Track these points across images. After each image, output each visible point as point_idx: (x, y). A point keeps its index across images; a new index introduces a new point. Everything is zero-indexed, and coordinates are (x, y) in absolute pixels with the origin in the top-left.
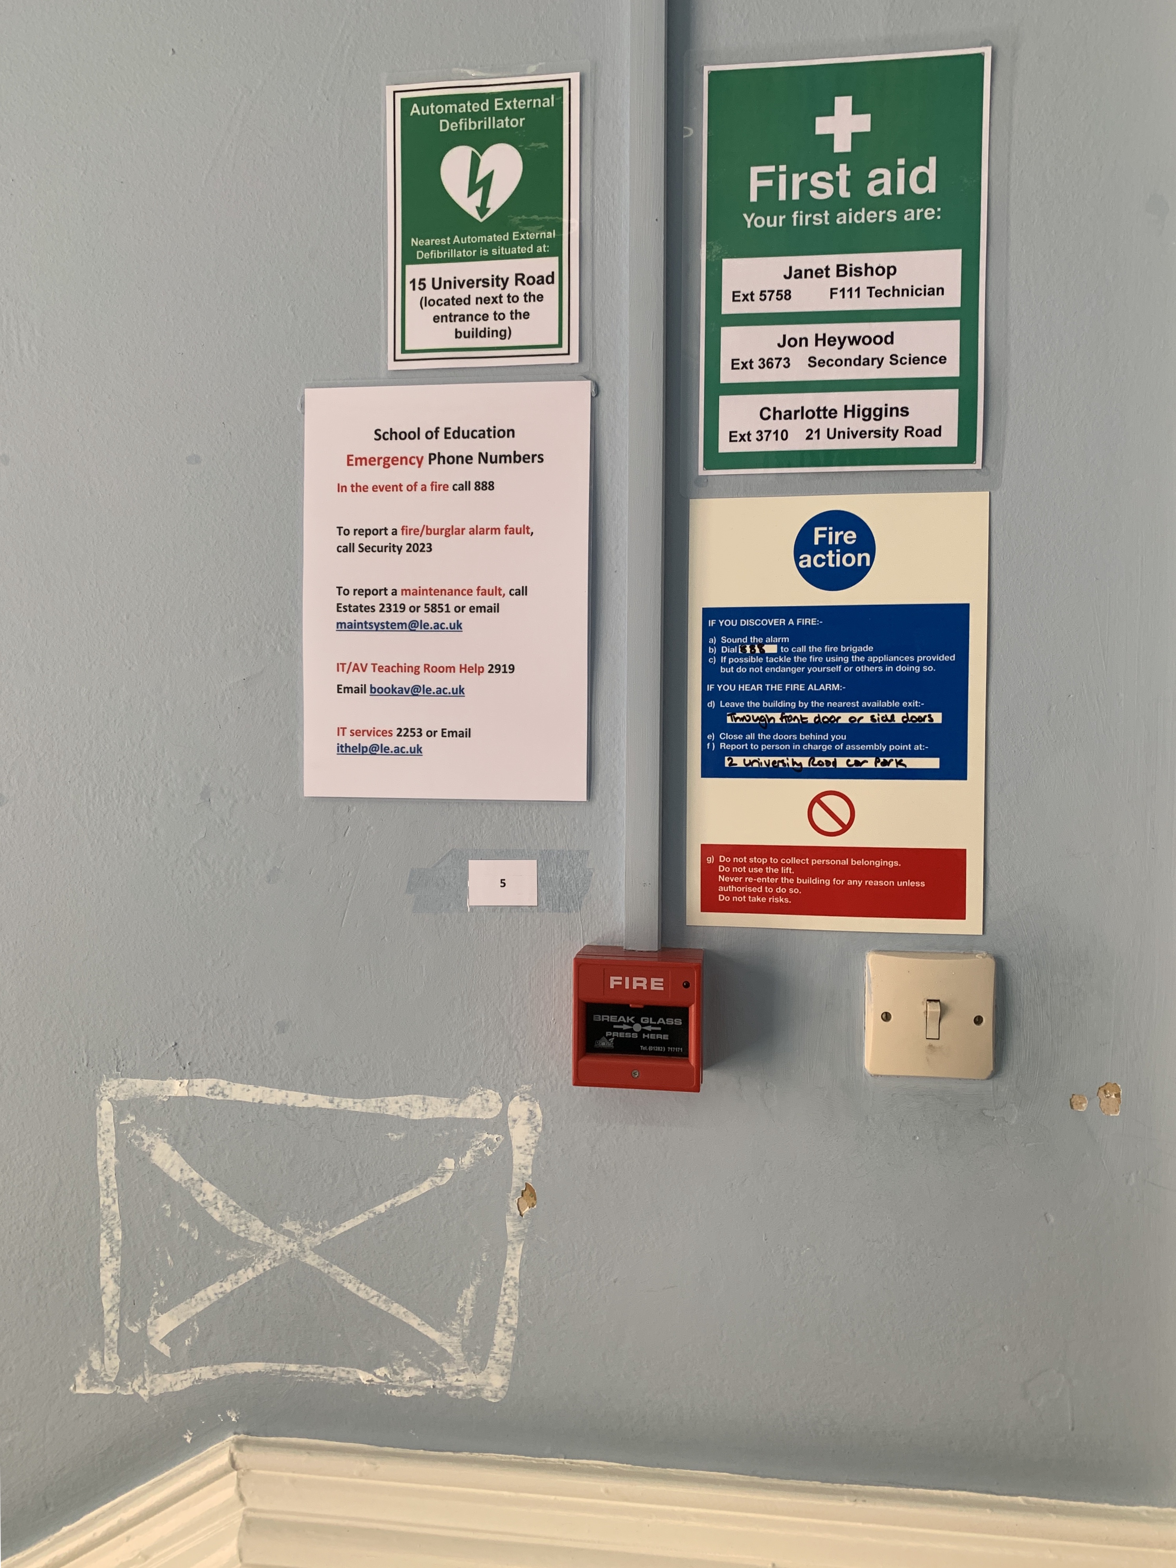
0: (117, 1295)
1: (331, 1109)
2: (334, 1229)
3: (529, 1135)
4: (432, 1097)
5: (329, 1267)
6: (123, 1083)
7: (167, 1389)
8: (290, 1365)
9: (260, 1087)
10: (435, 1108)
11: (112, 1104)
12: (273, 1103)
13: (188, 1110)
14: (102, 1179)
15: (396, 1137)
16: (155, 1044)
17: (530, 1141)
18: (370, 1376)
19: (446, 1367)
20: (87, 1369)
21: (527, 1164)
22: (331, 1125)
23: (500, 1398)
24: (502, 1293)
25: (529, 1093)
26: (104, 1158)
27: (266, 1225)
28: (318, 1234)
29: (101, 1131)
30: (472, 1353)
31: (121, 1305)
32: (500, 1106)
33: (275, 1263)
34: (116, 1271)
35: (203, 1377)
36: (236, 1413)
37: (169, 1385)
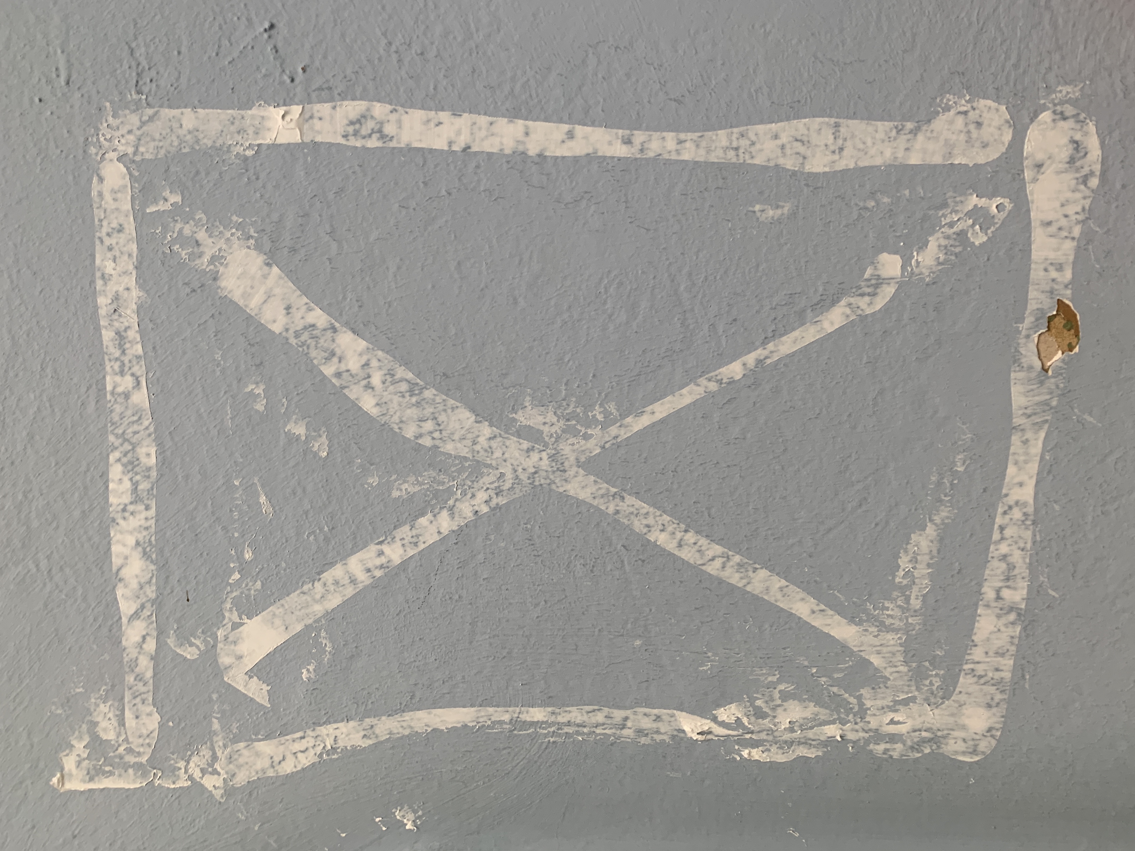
0: (149, 582)
1: (627, 158)
2: (629, 420)
3: (1069, 195)
4: (855, 121)
5: (618, 500)
6: (151, 119)
7: (264, 771)
8: (531, 709)
9: (466, 115)
10: (861, 146)
11: (128, 169)
12: (495, 150)
13: (302, 173)
14: (108, 335)
15: (771, 213)
16: (224, 27)
17: (1071, 210)
18: (706, 724)
19: (868, 696)
20: (86, 739)
21: (1062, 259)
22: (625, 195)
23: (983, 753)
24: (996, 536)
25: (1074, 102)
26: (112, 288)
27: (480, 417)
28: (595, 431)
29: (104, 230)
30: (927, 664)
31: (158, 603)
32: (1008, 136)
33: (500, 498)
34: (145, 533)
35: (341, 744)
36: (415, 812)
37: (267, 763)
